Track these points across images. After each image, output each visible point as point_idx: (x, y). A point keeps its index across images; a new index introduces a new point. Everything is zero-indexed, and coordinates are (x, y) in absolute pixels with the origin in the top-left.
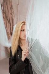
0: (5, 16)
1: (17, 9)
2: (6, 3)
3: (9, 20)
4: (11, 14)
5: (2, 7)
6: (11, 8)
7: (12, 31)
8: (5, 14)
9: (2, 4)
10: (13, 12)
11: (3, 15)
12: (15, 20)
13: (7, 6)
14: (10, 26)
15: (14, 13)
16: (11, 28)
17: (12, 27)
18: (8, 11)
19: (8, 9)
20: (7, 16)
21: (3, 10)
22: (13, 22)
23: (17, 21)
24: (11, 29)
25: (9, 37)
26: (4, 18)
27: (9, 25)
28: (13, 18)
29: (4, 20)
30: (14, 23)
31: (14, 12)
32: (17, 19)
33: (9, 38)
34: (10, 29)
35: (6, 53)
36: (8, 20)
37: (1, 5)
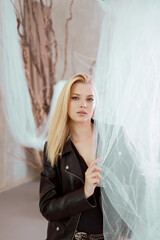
0: (28, 55)
1: (67, 34)
2: (33, 14)
3: (39, 66)
4: (48, 48)
5: (21, 27)
6: (49, 29)
7: (48, 101)
8: (27, 49)
9: (21, 20)
10: (52, 41)
11: (24, 50)
12: (59, 68)
13: (37, 25)
14: (45, 84)
15: (56, 46)
16: (45, 91)
17: (48, 87)
18: (39, 38)
19: (38, 33)
20: (34, 54)
21: (24, 37)
22: (52, 74)
23: (65, 69)
24: (45, 96)
25: (40, 118)
26: (26, 62)
27: (41, 81)
28: (54, 60)
29: (26, 68)
30: (57, 76)
31: (55, 42)
32: (66, 63)
33: (39, 122)
34: (42, 93)
35: (29, 168)
36: (37, 67)
37: (18, 21)
